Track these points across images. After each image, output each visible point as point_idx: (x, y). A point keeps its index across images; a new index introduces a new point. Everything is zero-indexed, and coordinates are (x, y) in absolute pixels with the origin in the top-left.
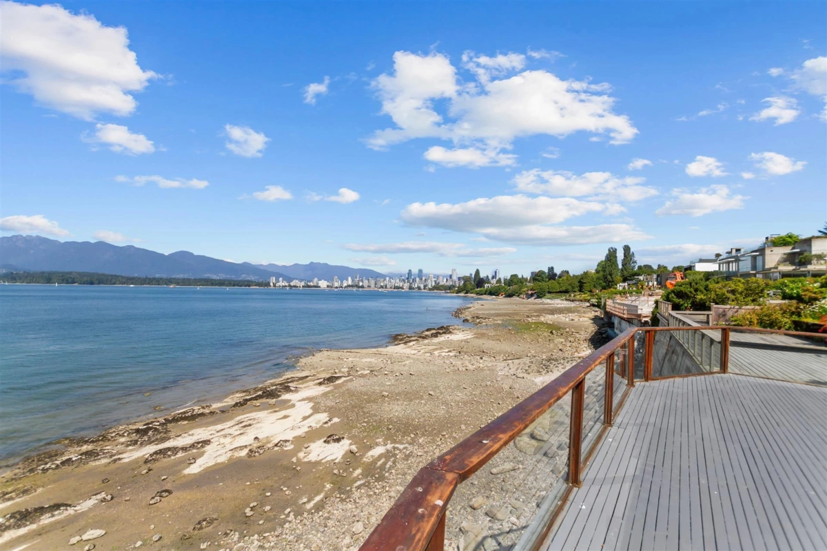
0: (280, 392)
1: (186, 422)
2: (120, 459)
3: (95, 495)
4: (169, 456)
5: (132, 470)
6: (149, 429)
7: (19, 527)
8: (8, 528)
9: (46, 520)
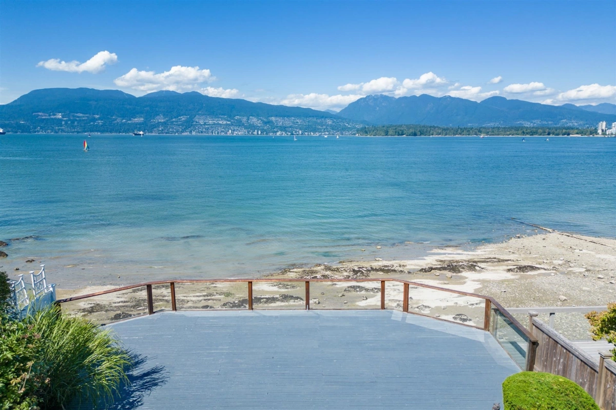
0: (463, 268)
1: (382, 273)
2: (335, 284)
3: (314, 299)
4: (357, 291)
5: (337, 292)
6: (359, 271)
7: (282, 301)
8: (279, 300)
9: (292, 302)
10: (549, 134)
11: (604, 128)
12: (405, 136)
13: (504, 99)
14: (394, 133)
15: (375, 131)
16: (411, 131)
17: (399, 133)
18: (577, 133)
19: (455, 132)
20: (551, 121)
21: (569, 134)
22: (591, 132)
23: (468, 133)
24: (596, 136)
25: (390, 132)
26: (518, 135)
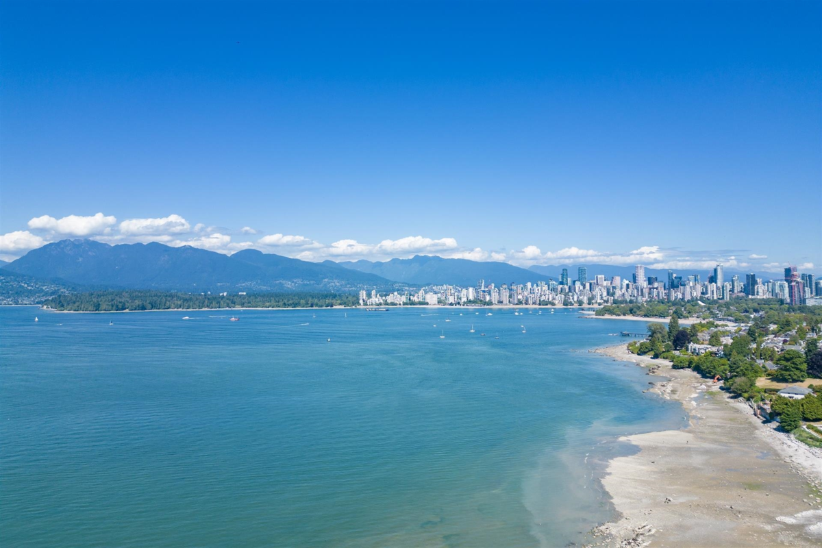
10: (312, 306)
11: (364, 297)
12: (127, 311)
13: (259, 253)
14: (110, 307)
15: (77, 304)
16: (137, 302)
17: (117, 306)
18: (340, 304)
19: (201, 305)
20: (314, 280)
21: (332, 306)
22: (353, 303)
23: (217, 305)
24: (358, 307)
25: (104, 306)
26: (279, 307)
